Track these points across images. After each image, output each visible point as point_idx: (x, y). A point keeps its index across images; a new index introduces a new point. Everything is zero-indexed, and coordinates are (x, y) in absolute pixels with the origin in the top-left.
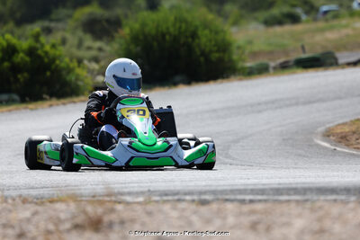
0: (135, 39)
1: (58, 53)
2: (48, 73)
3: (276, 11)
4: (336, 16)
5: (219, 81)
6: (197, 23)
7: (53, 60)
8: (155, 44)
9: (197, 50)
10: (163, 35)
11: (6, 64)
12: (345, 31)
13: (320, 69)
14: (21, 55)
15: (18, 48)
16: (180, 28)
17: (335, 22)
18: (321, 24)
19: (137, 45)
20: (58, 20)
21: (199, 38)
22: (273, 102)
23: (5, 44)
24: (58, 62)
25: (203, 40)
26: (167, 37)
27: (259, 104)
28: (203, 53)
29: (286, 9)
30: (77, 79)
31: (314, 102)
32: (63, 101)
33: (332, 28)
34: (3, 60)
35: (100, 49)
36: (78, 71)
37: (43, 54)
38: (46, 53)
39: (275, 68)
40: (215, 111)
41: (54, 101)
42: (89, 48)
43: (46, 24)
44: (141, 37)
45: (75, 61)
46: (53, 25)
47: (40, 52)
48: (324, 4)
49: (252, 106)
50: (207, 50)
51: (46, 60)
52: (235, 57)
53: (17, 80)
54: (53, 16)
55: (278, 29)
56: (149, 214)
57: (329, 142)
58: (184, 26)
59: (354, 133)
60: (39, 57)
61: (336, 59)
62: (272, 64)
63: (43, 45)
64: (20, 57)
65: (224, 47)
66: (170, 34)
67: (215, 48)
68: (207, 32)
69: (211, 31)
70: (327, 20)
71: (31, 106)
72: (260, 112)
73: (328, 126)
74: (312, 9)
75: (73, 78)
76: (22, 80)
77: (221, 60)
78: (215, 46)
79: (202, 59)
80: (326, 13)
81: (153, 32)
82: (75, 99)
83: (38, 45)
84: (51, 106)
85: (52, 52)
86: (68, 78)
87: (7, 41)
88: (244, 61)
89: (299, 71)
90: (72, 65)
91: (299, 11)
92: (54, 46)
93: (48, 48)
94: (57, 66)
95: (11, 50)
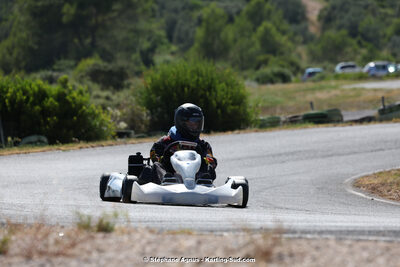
0: (156, 89)
1: (84, 99)
2: (75, 118)
3: (266, 70)
4: (322, 78)
5: (236, 132)
6: (215, 76)
7: (81, 105)
8: (175, 94)
9: (214, 102)
10: (183, 87)
11: (37, 108)
12: (334, 92)
13: (330, 125)
14: (51, 99)
15: (48, 92)
16: (198, 80)
17: (323, 83)
18: (310, 84)
19: (158, 95)
20: (60, 70)
21: (216, 91)
22: (293, 153)
23: (36, 89)
24: (84, 108)
25: (220, 93)
26: (186, 89)
27: (280, 155)
28: (219, 105)
29: (276, 69)
30: (102, 124)
31: (332, 155)
32: (91, 144)
33: (321, 89)
34: (34, 104)
35: (108, 98)
36: (103, 116)
37: (71, 100)
38: (74, 98)
39: (285, 122)
40: (239, 159)
41: (82, 144)
42: (98, 97)
43: (50, 73)
44: (162, 88)
45: (100, 107)
46: (55, 74)
47: (68, 97)
48: (308, 67)
49: (273, 156)
50: (224, 102)
51: (73, 106)
52: (248, 110)
53: (47, 123)
54: (55, 67)
55: (270, 87)
56: (317, 248)
57: (361, 192)
58: (201, 79)
59: (383, 185)
60: (67, 102)
61: (341, 116)
62: (283, 118)
63: (70, 92)
64: (50, 102)
65: (239, 100)
66: (189, 87)
67: (231, 102)
68: (223, 84)
69: (227, 85)
70: (314, 81)
71: (63, 148)
72: (283, 162)
73: (353, 177)
74: (298, 70)
75: (98, 123)
76: (52, 122)
77: (235, 113)
78: (230, 99)
79: (219, 111)
80: (311, 74)
81: (173, 83)
82: (103, 143)
83: (66, 91)
84: (81, 148)
85: (79, 98)
86: (93, 123)
87: (39, 86)
88: (257, 114)
89: (310, 125)
90: (97, 111)
91: (287, 71)
92: (81, 93)
93: (75, 94)
94: (84, 111)
95: (42, 95)
